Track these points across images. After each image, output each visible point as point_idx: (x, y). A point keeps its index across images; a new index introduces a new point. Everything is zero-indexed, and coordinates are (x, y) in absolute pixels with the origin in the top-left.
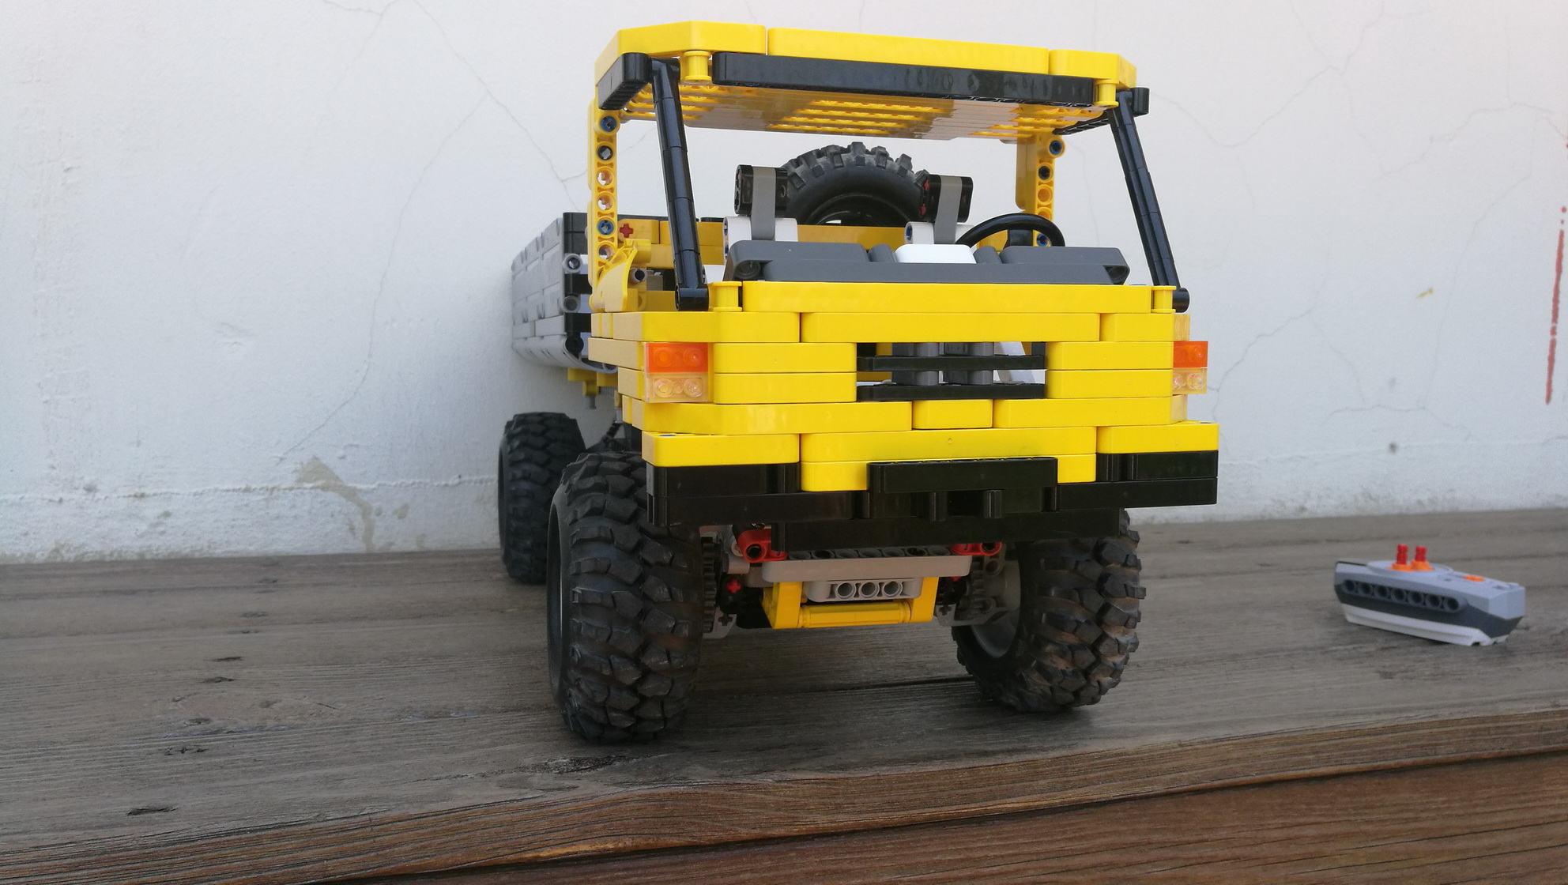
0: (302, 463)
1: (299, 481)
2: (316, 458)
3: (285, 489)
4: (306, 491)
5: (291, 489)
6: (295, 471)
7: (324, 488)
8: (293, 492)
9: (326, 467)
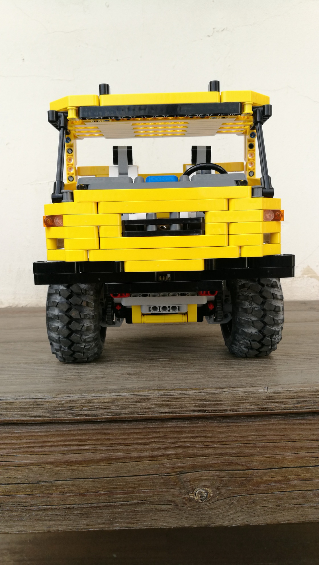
0: (304, 268)
1: (303, 274)
2: (308, 266)
3: (298, 277)
4: (305, 278)
5: (300, 277)
6: (302, 271)
7: (311, 277)
8: (301, 278)
9: (311, 269)
